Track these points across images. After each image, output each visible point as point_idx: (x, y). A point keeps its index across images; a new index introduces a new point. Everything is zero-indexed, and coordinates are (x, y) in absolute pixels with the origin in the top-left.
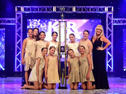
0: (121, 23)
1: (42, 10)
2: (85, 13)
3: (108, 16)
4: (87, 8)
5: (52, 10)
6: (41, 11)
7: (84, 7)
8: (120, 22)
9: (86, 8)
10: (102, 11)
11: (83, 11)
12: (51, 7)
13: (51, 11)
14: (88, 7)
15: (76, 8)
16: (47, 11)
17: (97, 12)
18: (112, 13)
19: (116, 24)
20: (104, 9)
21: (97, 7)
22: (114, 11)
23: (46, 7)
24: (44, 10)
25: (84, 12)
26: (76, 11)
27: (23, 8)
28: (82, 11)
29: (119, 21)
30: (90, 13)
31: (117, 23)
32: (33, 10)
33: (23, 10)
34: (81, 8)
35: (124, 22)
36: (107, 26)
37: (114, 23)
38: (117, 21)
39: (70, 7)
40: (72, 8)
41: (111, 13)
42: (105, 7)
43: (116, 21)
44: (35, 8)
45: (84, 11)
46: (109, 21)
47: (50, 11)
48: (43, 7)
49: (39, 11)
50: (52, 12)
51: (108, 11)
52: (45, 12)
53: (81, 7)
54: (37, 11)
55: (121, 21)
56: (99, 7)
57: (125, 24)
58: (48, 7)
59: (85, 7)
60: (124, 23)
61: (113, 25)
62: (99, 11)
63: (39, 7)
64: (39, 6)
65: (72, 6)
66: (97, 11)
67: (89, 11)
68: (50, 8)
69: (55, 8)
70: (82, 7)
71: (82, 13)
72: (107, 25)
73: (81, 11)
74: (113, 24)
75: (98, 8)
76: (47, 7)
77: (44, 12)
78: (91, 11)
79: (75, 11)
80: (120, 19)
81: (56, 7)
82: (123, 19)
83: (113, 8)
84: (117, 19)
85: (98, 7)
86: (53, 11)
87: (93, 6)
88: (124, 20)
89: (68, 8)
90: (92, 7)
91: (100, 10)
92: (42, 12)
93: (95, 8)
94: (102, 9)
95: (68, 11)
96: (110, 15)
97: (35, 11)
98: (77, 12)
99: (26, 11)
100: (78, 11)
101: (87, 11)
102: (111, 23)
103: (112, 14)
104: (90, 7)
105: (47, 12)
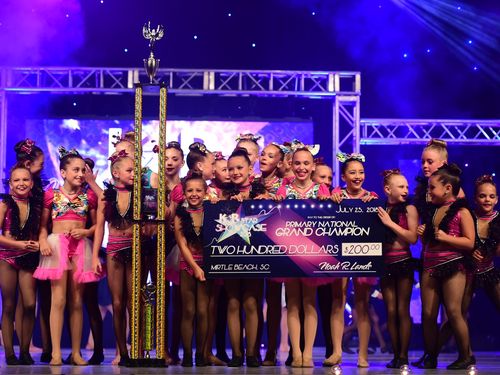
0: (391, 137)
1: (85, 83)
2: (251, 95)
3: (340, 108)
4: (260, 78)
5: (125, 82)
6: (81, 86)
7: (248, 72)
8: (386, 134)
9: (257, 78)
10: (318, 89)
11: (243, 89)
12: (119, 70)
13: (120, 87)
14: (262, 73)
15: (217, 76)
16: (102, 85)
17: (296, 93)
18: (356, 99)
19: (370, 142)
20: (324, 82)
21: (299, 72)
22: (362, 90)
23: (102, 69)
24: (93, 82)
25: (246, 94)
26: (216, 87)
27: (10, 74)
28: (240, 87)
29: (382, 129)
30: (270, 95)
31: (376, 136)
32: (47, 81)
33: (9, 84)
34: (236, 78)
35: (401, 132)
36: (337, 148)
37: (361, 136)
38: (376, 130)
39: (194, 72)
40: (202, 78)
41: (352, 99)
42: (328, 76)
43: (370, 129)
44: (57, 76)
45: (249, 88)
46: (346, 128)
47: (118, 86)
48: (90, 72)
49: (74, 86)
50: (123, 90)
51: (341, 89)
52: (95, 91)
53: (235, 72)
54: (66, 84)
55: (391, 128)
56: (305, 72)
57: (406, 141)
58: (108, 70)
59: (251, 74)
60: (403, 137)
61: (361, 146)
62: (307, 89)
63: (72, 71)
64: (73, 68)
65: (201, 70)
66: (299, 90)
67: (267, 88)
68: (117, 77)
69: (136, 74)
70: (238, 74)
71: (239, 95)
72: (337, 144)
73: (236, 88)
74: (360, 142)
75: (303, 77)
76: (104, 72)
77: (91, 92)
78: (275, 88)
79: (212, 86)
80: (385, 122)
81: (140, 72)
82: (398, 122)
83: (358, 77)
84: (374, 123)
85: (303, 74)
86: (126, 86)
87: (284, 72)
88: (399, 127)
89: (186, 78)
90: (280, 73)
91: (309, 85)
92: (85, 92)
93: (289, 77)
94: (318, 83)
95: (186, 87)
96: (350, 107)
97: (57, 86)
98: (219, 91)
99: (20, 86)
100: (224, 88)
101: (260, 89)
102: (352, 136)
103: (354, 103)
104: (269, 74)
105: (102, 93)
